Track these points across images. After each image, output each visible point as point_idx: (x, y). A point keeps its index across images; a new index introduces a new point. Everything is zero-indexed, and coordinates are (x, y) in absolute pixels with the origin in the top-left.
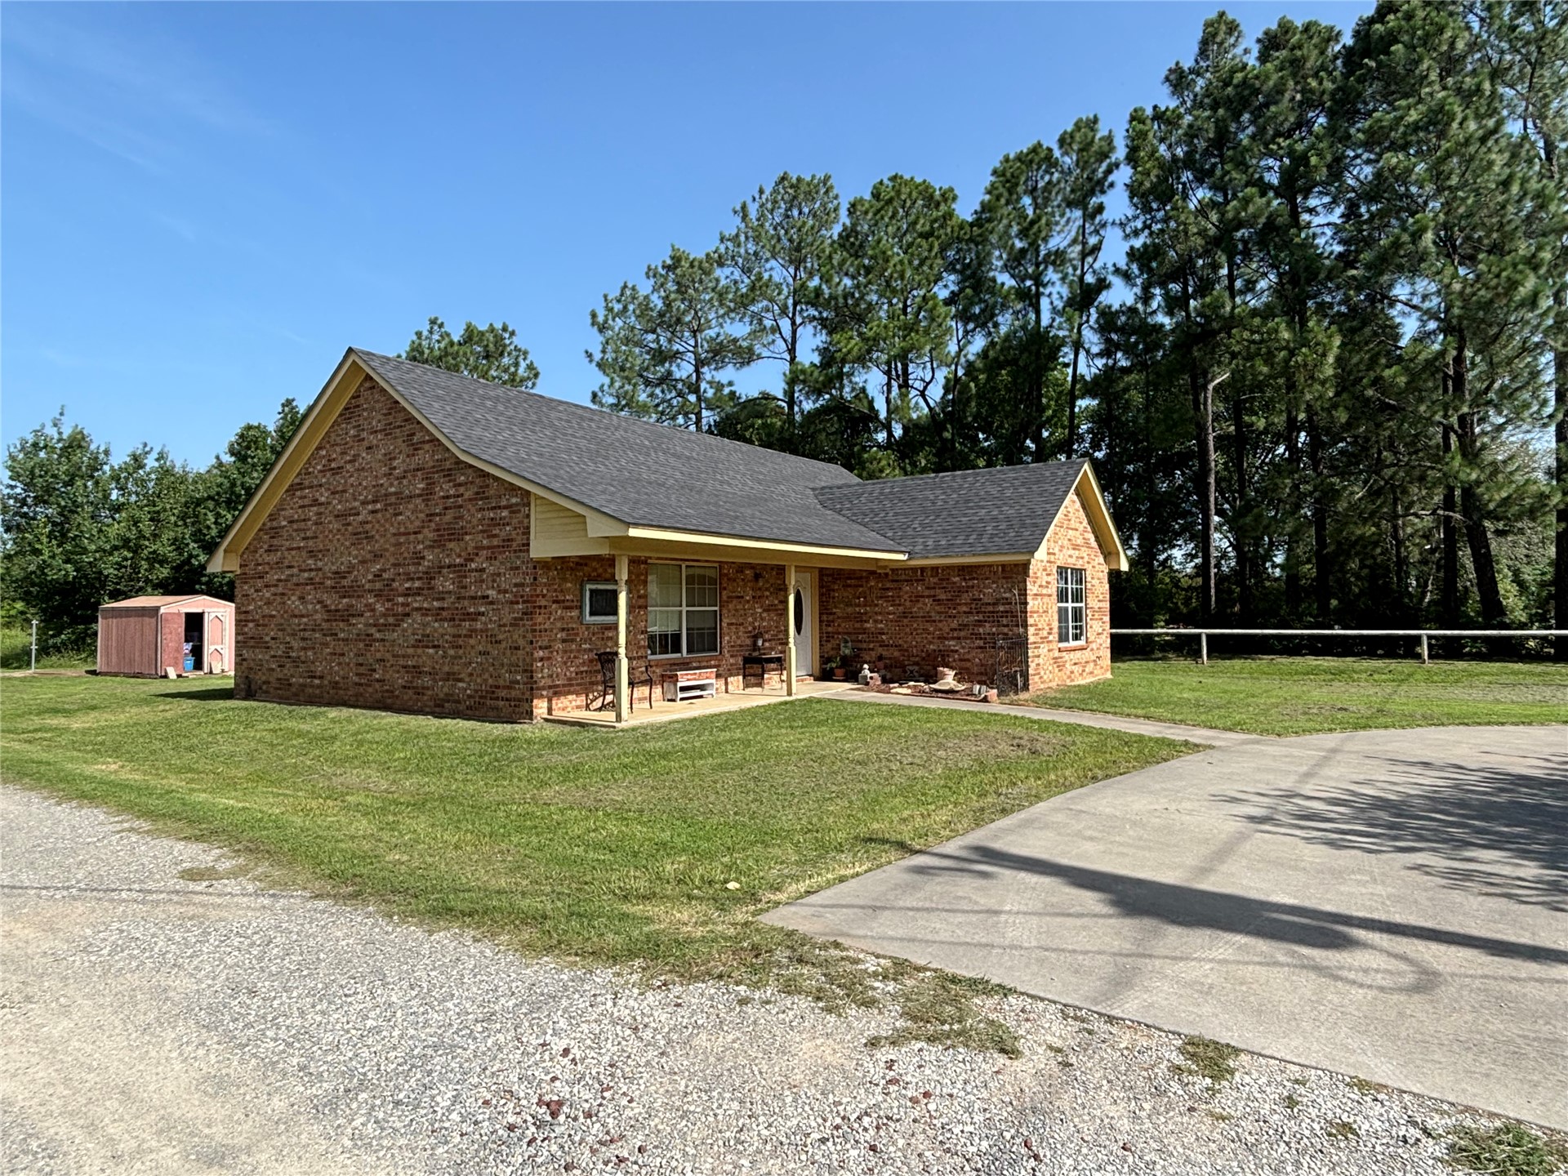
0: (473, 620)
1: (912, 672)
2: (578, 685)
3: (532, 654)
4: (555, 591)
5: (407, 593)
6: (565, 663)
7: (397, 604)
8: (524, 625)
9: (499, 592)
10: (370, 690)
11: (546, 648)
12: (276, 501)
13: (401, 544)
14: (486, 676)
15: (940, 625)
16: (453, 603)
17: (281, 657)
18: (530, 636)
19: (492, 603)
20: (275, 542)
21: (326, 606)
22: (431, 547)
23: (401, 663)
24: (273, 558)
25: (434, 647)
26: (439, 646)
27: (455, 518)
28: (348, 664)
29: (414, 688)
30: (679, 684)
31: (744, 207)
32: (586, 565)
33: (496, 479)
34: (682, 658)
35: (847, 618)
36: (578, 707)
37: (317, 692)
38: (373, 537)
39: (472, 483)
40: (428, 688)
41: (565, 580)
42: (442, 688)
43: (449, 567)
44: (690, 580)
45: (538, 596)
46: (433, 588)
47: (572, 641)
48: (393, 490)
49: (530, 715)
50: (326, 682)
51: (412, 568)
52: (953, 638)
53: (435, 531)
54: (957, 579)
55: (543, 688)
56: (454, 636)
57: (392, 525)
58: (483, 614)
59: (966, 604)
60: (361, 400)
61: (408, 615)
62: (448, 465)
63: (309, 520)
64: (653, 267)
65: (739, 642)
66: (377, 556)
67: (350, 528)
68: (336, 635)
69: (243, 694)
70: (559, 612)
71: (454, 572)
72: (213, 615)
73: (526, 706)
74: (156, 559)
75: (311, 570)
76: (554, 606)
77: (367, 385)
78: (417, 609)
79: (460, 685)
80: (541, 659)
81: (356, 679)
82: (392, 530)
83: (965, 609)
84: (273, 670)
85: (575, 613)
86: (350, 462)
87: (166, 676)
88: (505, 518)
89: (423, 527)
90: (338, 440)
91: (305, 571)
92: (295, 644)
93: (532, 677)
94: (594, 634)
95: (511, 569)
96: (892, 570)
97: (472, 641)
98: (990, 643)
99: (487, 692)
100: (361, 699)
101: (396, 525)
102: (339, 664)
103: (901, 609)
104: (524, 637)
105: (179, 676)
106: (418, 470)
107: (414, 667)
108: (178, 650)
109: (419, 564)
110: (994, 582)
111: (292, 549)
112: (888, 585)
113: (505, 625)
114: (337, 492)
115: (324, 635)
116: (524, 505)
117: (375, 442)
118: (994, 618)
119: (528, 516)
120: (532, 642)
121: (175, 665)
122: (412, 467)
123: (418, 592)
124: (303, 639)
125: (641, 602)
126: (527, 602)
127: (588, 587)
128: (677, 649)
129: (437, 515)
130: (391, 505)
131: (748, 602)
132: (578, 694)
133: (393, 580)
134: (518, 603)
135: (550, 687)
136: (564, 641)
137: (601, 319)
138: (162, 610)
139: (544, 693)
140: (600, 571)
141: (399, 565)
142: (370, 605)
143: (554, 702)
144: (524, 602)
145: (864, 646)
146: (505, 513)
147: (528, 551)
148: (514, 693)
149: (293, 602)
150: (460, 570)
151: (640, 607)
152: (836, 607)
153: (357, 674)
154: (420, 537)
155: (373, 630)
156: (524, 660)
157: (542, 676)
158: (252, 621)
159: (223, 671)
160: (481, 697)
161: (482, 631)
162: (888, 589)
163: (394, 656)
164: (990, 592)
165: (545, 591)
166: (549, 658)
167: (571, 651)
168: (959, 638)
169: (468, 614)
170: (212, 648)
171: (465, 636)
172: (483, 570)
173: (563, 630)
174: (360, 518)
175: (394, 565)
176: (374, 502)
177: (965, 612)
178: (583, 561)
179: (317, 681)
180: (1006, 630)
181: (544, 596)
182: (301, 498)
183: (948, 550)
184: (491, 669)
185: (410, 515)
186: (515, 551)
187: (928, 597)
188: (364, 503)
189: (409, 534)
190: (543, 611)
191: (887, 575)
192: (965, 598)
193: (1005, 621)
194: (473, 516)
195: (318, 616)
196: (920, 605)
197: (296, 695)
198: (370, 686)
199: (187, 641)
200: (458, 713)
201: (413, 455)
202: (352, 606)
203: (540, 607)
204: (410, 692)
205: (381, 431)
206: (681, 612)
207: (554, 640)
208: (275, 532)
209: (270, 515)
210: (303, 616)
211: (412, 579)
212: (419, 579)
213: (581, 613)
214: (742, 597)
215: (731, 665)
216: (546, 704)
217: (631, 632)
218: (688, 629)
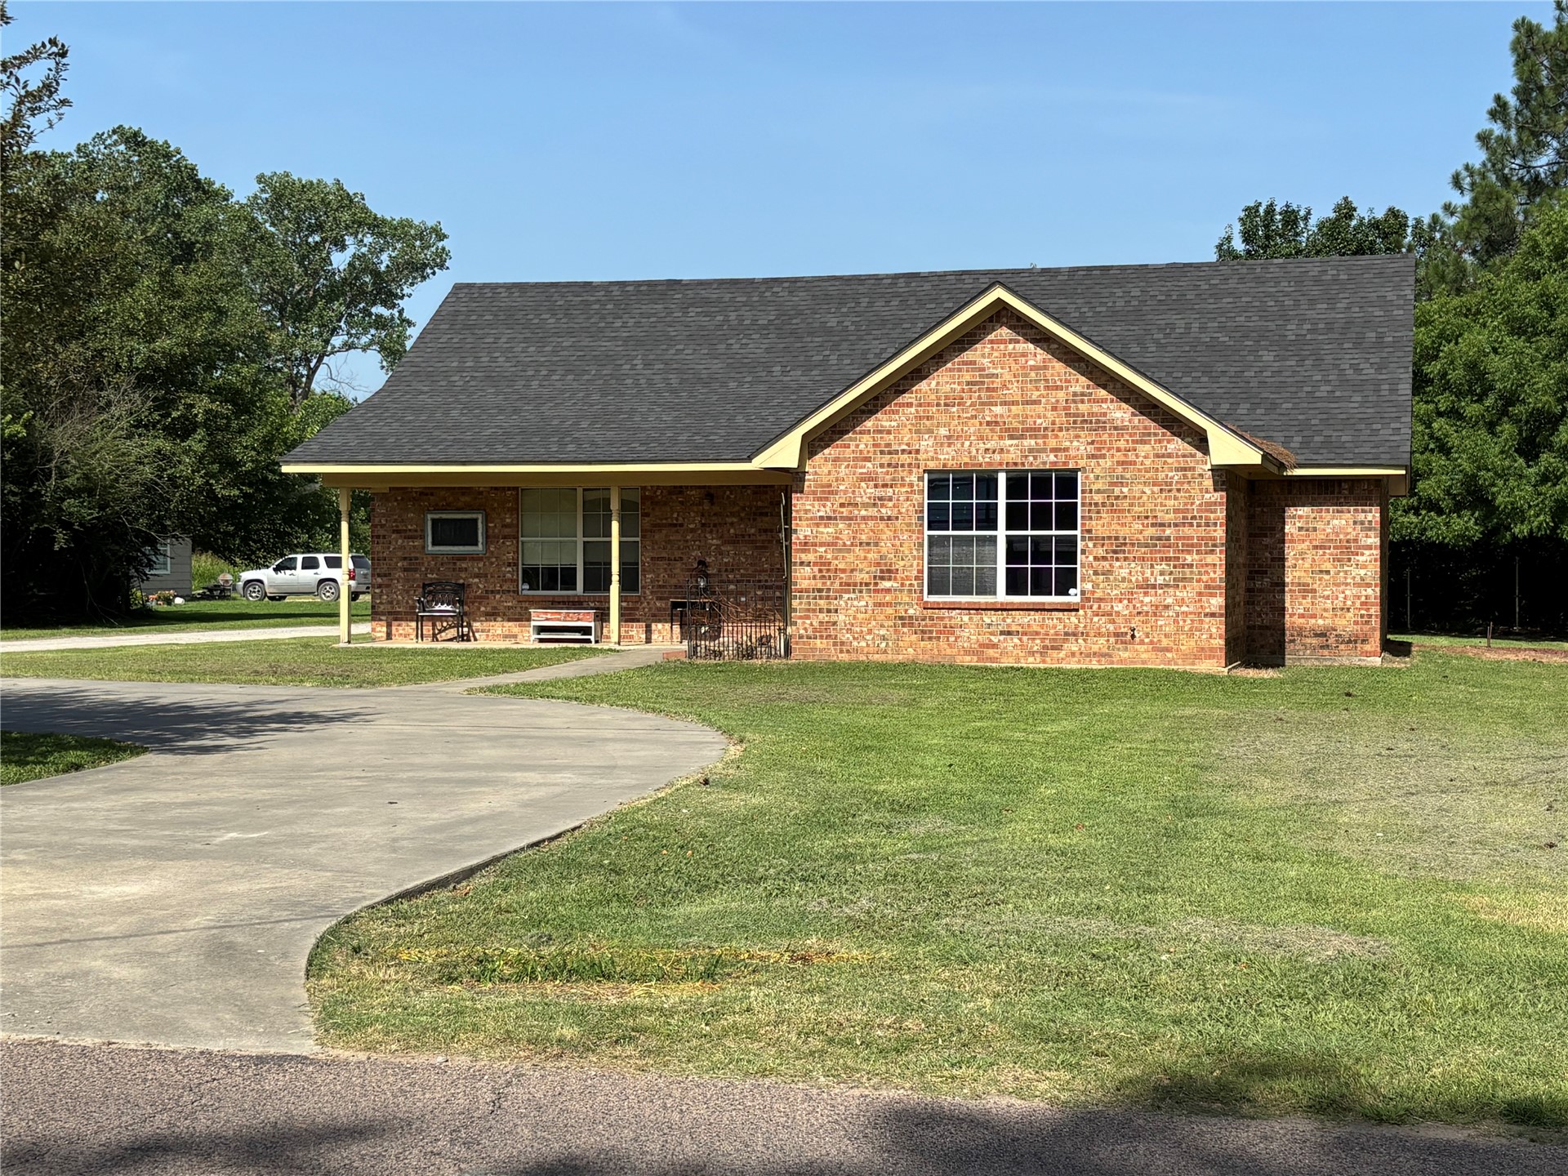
4: (395, 521)
6: (407, 592)
11: (385, 575)
32: (432, 494)
34: (577, 596)
36: (423, 636)
41: (407, 510)
44: (591, 505)
45: (376, 526)
47: (416, 570)
55: (383, 614)
65: (674, 581)
70: (400, 541)
76: (394, 536)
80: (380, 586)
85: (418, 543)
94: (442, 564)
125: (507, 531)
127: (429, 516)
128: (571, 586)
131: (692, 531)
135: (390, 613)
136: (405, 570)
139: (383, 618)
140: (451, 499)
143: (394, 628)
151: (505, 537)
157: (380, 602)
165: (383, 522)
166: (388, 586)
167: (414, 580)
173: (405, 559)
181: (382, 526)
190: (381, 540)
203: (378, 537)
206: (575, 543)
207: (395, 569)
213: (422, 543)
214: (681, 525)
215: (659, 609)
216: (385, 629)
217: (492, 563)
218: (585, 563)
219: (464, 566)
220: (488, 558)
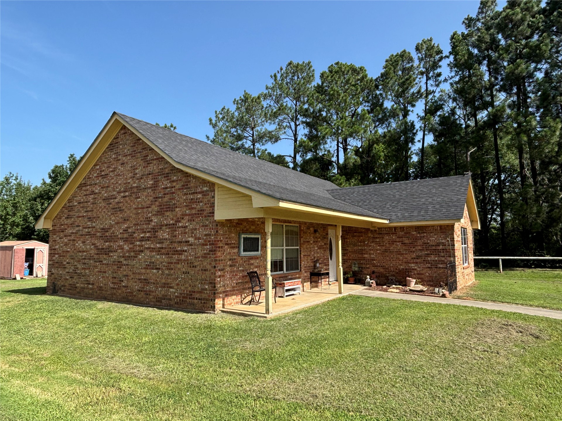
0: (180, 254)
1: (392, 280)
2: (237, 290)
3: (215, 274)
4: (227, 238)
5: (142, 240)
6: (231, 278)
7: (136, 246)
8: (210, 257)
9: (196, 239)
10: (120, 291)
11: (222, 270)
12: (72, 192)
13: (139, 213)
14: (187, 285)
15: (406, 256)
16: (168, 245)
17: (71, 273)
18: (213, 264)
19: (191, 245)
20: (71, 213)
21: (97, 246)
22: (156, 215)
23: (137, 277)
24: (69, 221)
25: (157, 269)
26: (159, 269)
27: (170, 199)
28: (108, 277)
29: (145, 291)
30: (286, 288)
31: (275, 76)
32: (241, 224)
33: (195, 177)
34: (284, 274)
35: (355, 252)
36: (237, 303)
37: (91, 292)
38: (123, 210)
39: (180, 180)
40: (153, 292)
41: (231, 232)
42: (160, 292)
43: (166, 225)
44: (287, 232)
45: (218, 241)
46: (157, 237)
47: (235, 266)
48: (135, 185)
49: (213, 308)
50: (95, 287)
51: (145, 226)
52: (413, 263)
53: (158, 206)
54: (414, 233)
55: (220, 293)
56: (168, 263)
57: (134, 204)
58: (186, 251)
59: (420, 245)
60: (119, 140)
61: (142, 251)
62: (167, 171)
63: (89, 202)
64: (237, 100)
65: (308, 265)
66: (125, 220)
67: (111, 206)
68: (102, 261)
69: (51, 291)
70: (229, 250)
71: (169, 228)
72: (39, 250)
73: (211, 303)
74: (13, 224)
75: (89, 228)
76: (226, 247)
77: (122, 132)
78: (147, 248)
79: (171, 290)
80: (220, 277)
81: (112, 285)
82: (134, 206)
83: (420, 248)
84: (67, 279)
85: (236, 250)
86: (112, 171)
87: (15, 279)
88: (199, 198)
89: (152, 204)
90: (106, 160)
91: (86, 228)
92: (79, 266)
93: (215, 287)
94: (245, 262)
95: (203, 226)
96: (379, 228)
97: (179, 266)
98: (434, 265)
99: (187, 294)
100: (114, 296)
101: (136, 203)
102: (103, 277)
103: (384, 248)
104: (210, 264)
105: (22, 278)
106: (150, 174)
107: (145, 280)
108: (22, 266)
109: (149, 224)
110: (435, 235)
111: (80, 217)
112: (376, 236)
113: (199, 257)
114: (104, 187)
115: (95, 262)
116: (211, 191)
117: (126, 161)
118: (436, 252)
119: (213, 197)
120: (215, 267)
121: (20, 273)
122: (146, 173)
123: (148, 239)
124: (84, 264)
126: (213, 244)
127: (243, 236)
128: (281, 269)
129: (160, 198)
130: (134, 193)
131: (312, 244)
132: (236, 295)
133: (134, 233)
134: (207, 245)
136: (231, 266)
137: (214, 122)
138: (15, 248)
139: (221, 295)
140: (248, 227)
141: (138, 224)
142: (121, 246)
143: (225, 301)
144: (210, 245)
145: (364, 266)
146: (200, 196)
147: (213, 216)
148: (203, 296)
149: (79, 244)
150: (173, 227)
152: (348, 247)
153: (113, 283)
154: (150, 209)
155: (122, 259)
156: (210, 277)
157: (220, 287)
158: (57, 254)
159: (42, 276)
160: (184, 297)
161: (185, 260)
162: (376, 238)
163: (133, 273)
164: (433, 239)
165: (222, 239)
166: (223, 276)
167: (234, 271)
168: (417, 263)
169: (177, 251)
170: (38, 265)
171: (175, 263)
172: (186, 227)
173: (230, 260)
174: (117, 200)
175: (135, 225)
176: (125, 192)
177: (420, 250)
178: (240, 222)
179: (90, 286)
180: (443, 259)
181: (221, 241)
182: (85, 191)
183: (411, 218)
184: (190, 281)
185: (145, 198)
186: (205, 217)
187: (399, 242)
188: (119, 192)
189: (144, 208)
190: (220, 249)
191: (375, 231)
192: (420, 242)
193: (442, 254)
194: (181, 198)
195: (92, 252)
196: (394, 246)
197: (79, 293)
198: (119, 289)
199: (26, 262)
200: (170, 306)
201: (147, 167)
202: (111, 246)
203: (219, 247)
204: (142, 293)
205: (129, 155)
206: (283, 250)
207: (226, 266)
208: (70, 208)
209: (68, 200)
210: (84, 252)
211: (145, 232)
212: (149, 232)
213: (239, 250)
214: (309, 242)
215: (305, 276)
216: (221, 302)
217: (261, 260)
218: (286, 258)
219: (252, 262)
220: (260, 258)
